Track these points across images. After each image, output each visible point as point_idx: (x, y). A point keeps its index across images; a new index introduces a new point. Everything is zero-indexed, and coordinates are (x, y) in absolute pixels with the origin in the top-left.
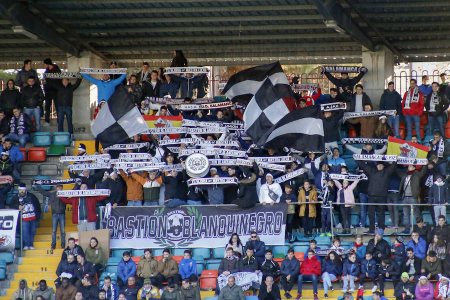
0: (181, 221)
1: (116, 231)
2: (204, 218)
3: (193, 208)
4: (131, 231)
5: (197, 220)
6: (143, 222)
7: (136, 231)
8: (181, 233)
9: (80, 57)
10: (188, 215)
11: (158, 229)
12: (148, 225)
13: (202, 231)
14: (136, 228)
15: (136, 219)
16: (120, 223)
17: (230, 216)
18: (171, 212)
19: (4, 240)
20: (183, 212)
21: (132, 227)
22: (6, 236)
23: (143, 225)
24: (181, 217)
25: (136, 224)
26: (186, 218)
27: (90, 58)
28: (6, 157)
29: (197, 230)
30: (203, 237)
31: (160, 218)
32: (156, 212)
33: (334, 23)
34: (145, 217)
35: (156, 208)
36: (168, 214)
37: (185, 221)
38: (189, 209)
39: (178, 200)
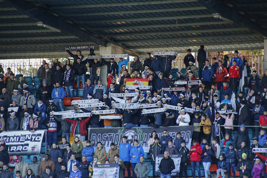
0: (132, 136)
1: (96, 142)
2: (146, 135)
3: (140, 129)
4: (104, 143)
5: (141, 136)
6: (111, 137)
7: (107, 142)
8: (132, 143)
9: (106, 47)
10: (137, 133)
11: (119, 142)
12: (114, 139)
13: (144, 142)
14: (107, 140)
15: (107, 136)
16: (98, 137)
17: (160, 133)
18: (127, 131)
19: (35, 147)
20: (134, 131)
21: (105, 140)
22: (36, 145)
23: (111, 139)
24: (133, 134)
25: (107, 138)
26: (135, 135)
27: (112, 47)
28: (52, 103)
29: (141, 142)
30: (144, 146)
31: (121, 135)
32: (119, 131)
33: (218, 15)
34: (112, 134)
35: (119, 129)
36: (126, 132)
37: (135, 137)
38: (137, 129)
39: (131, 124)
